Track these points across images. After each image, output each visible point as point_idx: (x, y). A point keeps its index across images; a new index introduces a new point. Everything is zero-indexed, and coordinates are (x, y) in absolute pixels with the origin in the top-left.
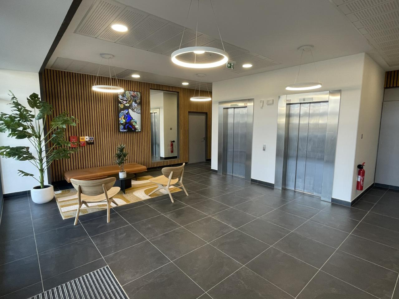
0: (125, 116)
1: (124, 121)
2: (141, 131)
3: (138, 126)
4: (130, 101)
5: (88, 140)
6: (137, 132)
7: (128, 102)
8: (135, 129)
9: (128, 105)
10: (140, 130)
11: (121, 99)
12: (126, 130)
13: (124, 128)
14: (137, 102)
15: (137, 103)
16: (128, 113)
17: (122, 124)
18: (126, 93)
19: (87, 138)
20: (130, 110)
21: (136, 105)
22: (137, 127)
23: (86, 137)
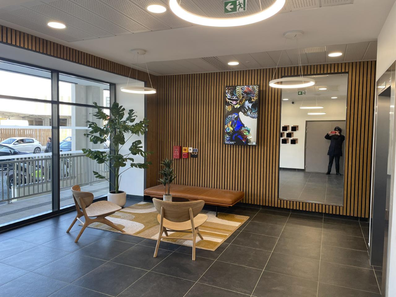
0: (233, 122)
1: (231, 129)
2: (255, 146)
3: (252, 137)
4: (241, 101)
5: (191, 151)
6: (250, 146)
7: (238, 102)
8: (247, 141)
9: (239, 106)
10: (254, 144)
11: (229, 99)
12: (233, 143)
13: (231, 140)
14: (253, 100)
15: (251, 102)
16: (238, 119)
17: (228, 133)
18: (237, 89)
19: (190, 150)
20: (241, 114)
21: (250, 105)
22: (250, 137)
23: (190, 148)
